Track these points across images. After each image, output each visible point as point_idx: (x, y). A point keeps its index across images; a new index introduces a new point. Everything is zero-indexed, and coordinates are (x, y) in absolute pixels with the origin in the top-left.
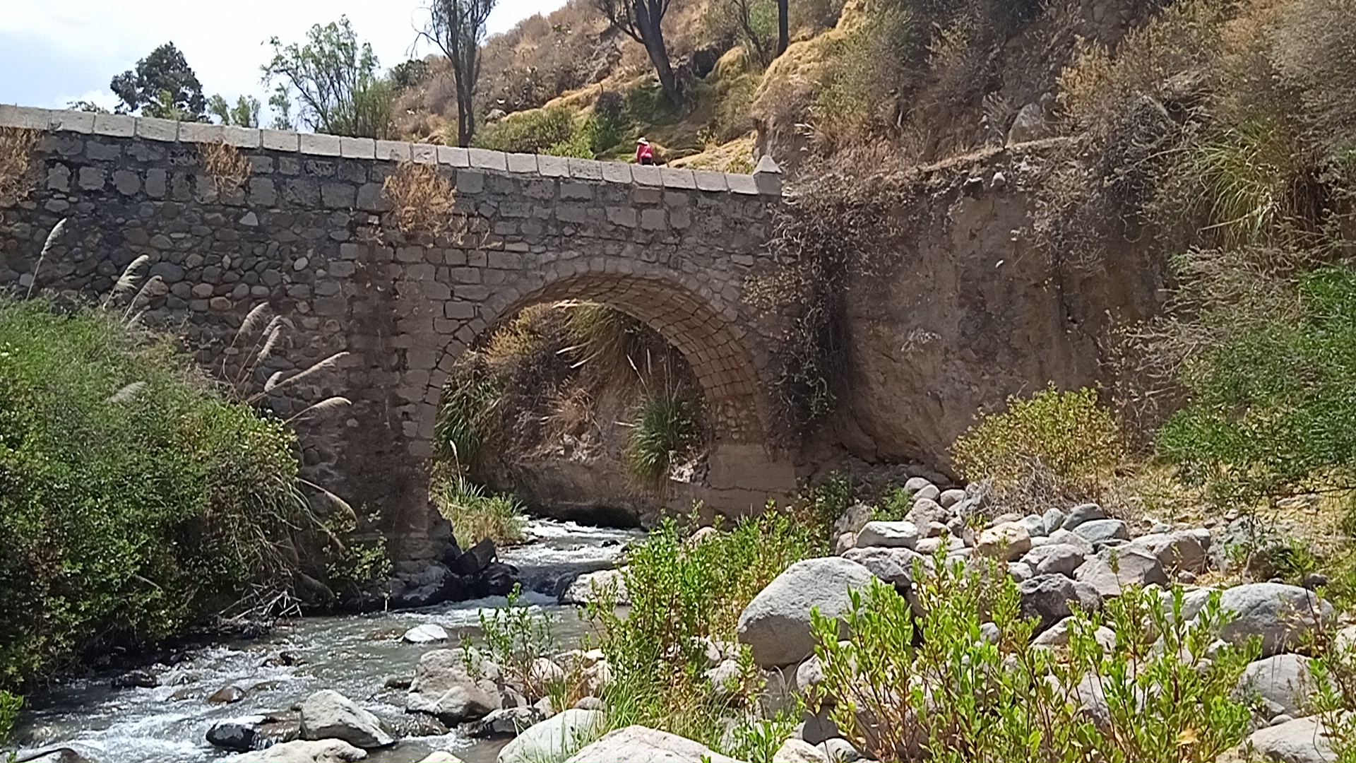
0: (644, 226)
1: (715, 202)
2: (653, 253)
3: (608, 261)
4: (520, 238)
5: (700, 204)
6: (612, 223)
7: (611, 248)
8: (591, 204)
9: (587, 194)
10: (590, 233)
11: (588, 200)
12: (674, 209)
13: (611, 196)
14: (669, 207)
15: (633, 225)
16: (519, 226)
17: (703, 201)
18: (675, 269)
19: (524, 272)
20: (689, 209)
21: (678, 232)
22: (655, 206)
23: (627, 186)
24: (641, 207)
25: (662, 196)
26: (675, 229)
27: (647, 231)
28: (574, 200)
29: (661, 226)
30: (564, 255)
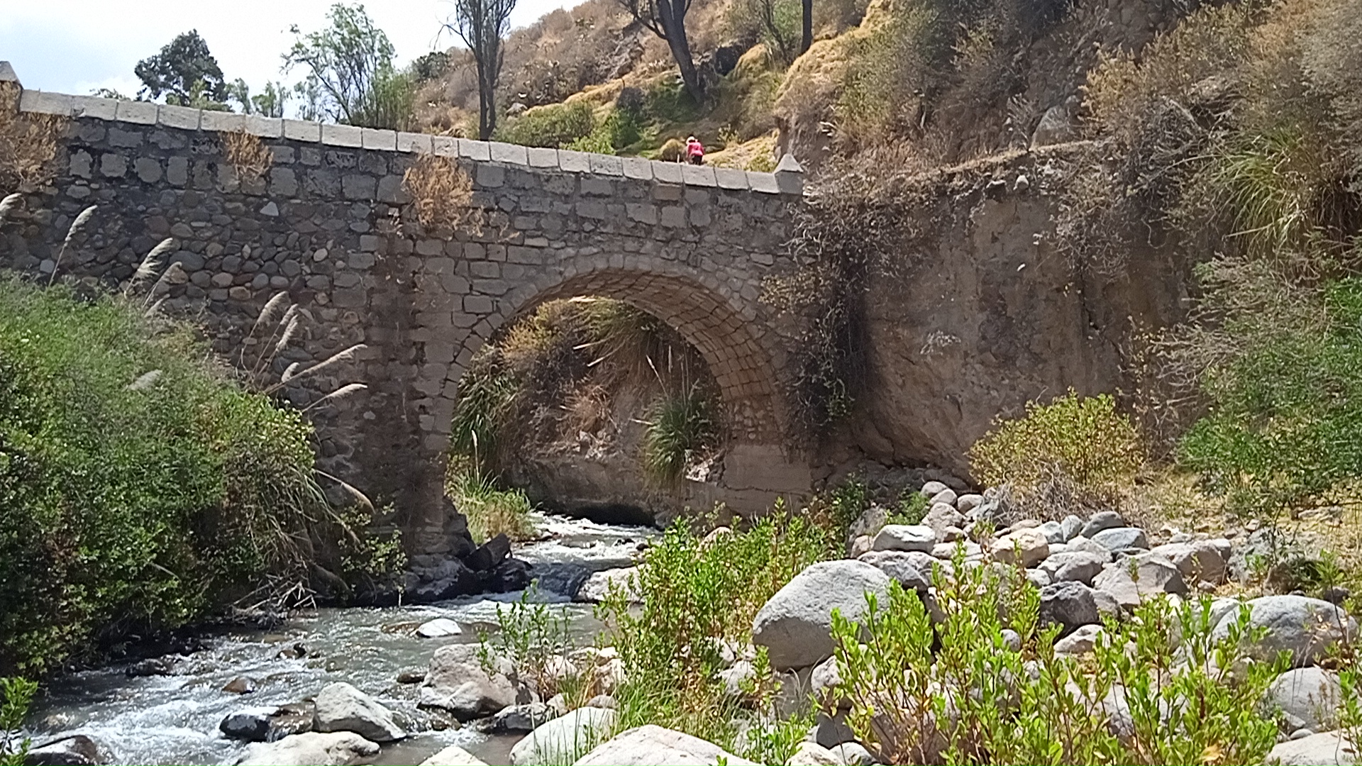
0: (664, 223)
1: (736, 200)
2: (672, 252)
3: (628, 258)
4: (539, 233)
5: (720, 202)
6: (632, 219)
7: (631, 245)
8: (611, 200)
9: (608, 190)
10: (609, 229)
11: (608, 196)
12: (694, 206)
13: (632, 192)
14: (689, 204)
15: (654, 222)
16: (538, 221)
17: (723, 199)
18: (695, 267)
19: (542, 268)
20: (709, 207)
21: (697, 230)
22: (675, 203)
23: (647, 183)
24: (660, 204)
25: (683, 193)
26: (695, 227)
27: (667, 229)
28: (595, 196)
29: (681, 223)
30: (584, 251)
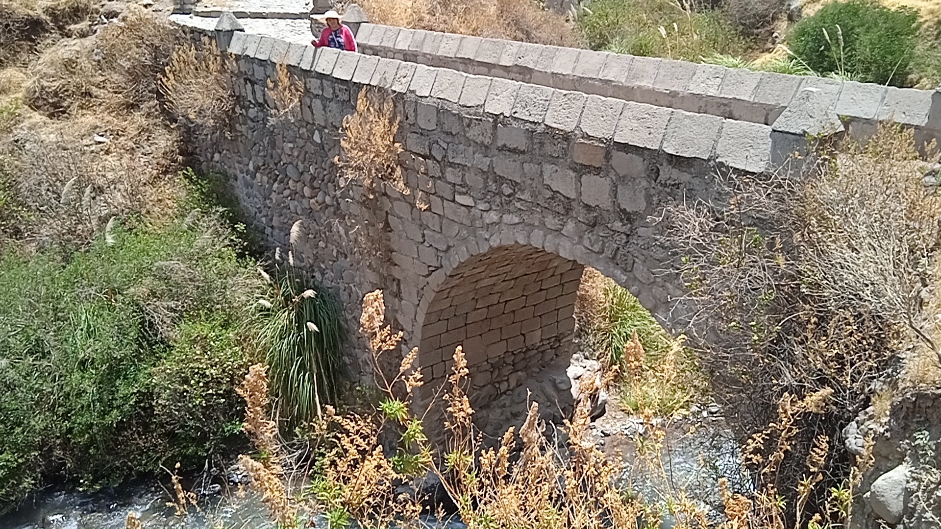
0: (585, 199)
1: (685, 177)
2: (597, 241)
5: (663, 176)
6: (549, 188)
7: (551, 221)
8: (527, 157)
10: (526, 196)
11: (523, 152)
12: (623, 179)
13: (549, 149)
14: (617, 174)
15: (573, 196)
16: (464, 175)
17: (667, 172)
18: (625, 270)
19: (472, 229)
20: (644, 183)
21: (628, 217)
22: (598, 171)
23: (567, 137)
24: (581, 170)
25: (608, 156)
26: (624, 211)
27: (587, 207)
28: (510, 150)
29: (606, 203)
30: (507, 218)
